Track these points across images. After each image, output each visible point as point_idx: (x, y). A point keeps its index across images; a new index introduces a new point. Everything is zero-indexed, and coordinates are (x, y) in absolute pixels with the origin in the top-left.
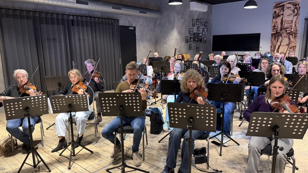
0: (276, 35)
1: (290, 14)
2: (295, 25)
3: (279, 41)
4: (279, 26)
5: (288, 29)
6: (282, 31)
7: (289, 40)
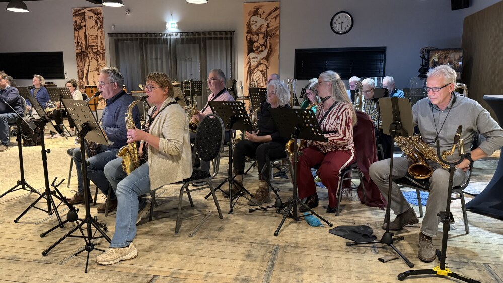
0: (81, 56)
1: (93, 27)
2: (101, 42)
3: (86, 64)
4: (84, 42)
5: (93, 48)
6: (87, 49)
7: (97, 63)
